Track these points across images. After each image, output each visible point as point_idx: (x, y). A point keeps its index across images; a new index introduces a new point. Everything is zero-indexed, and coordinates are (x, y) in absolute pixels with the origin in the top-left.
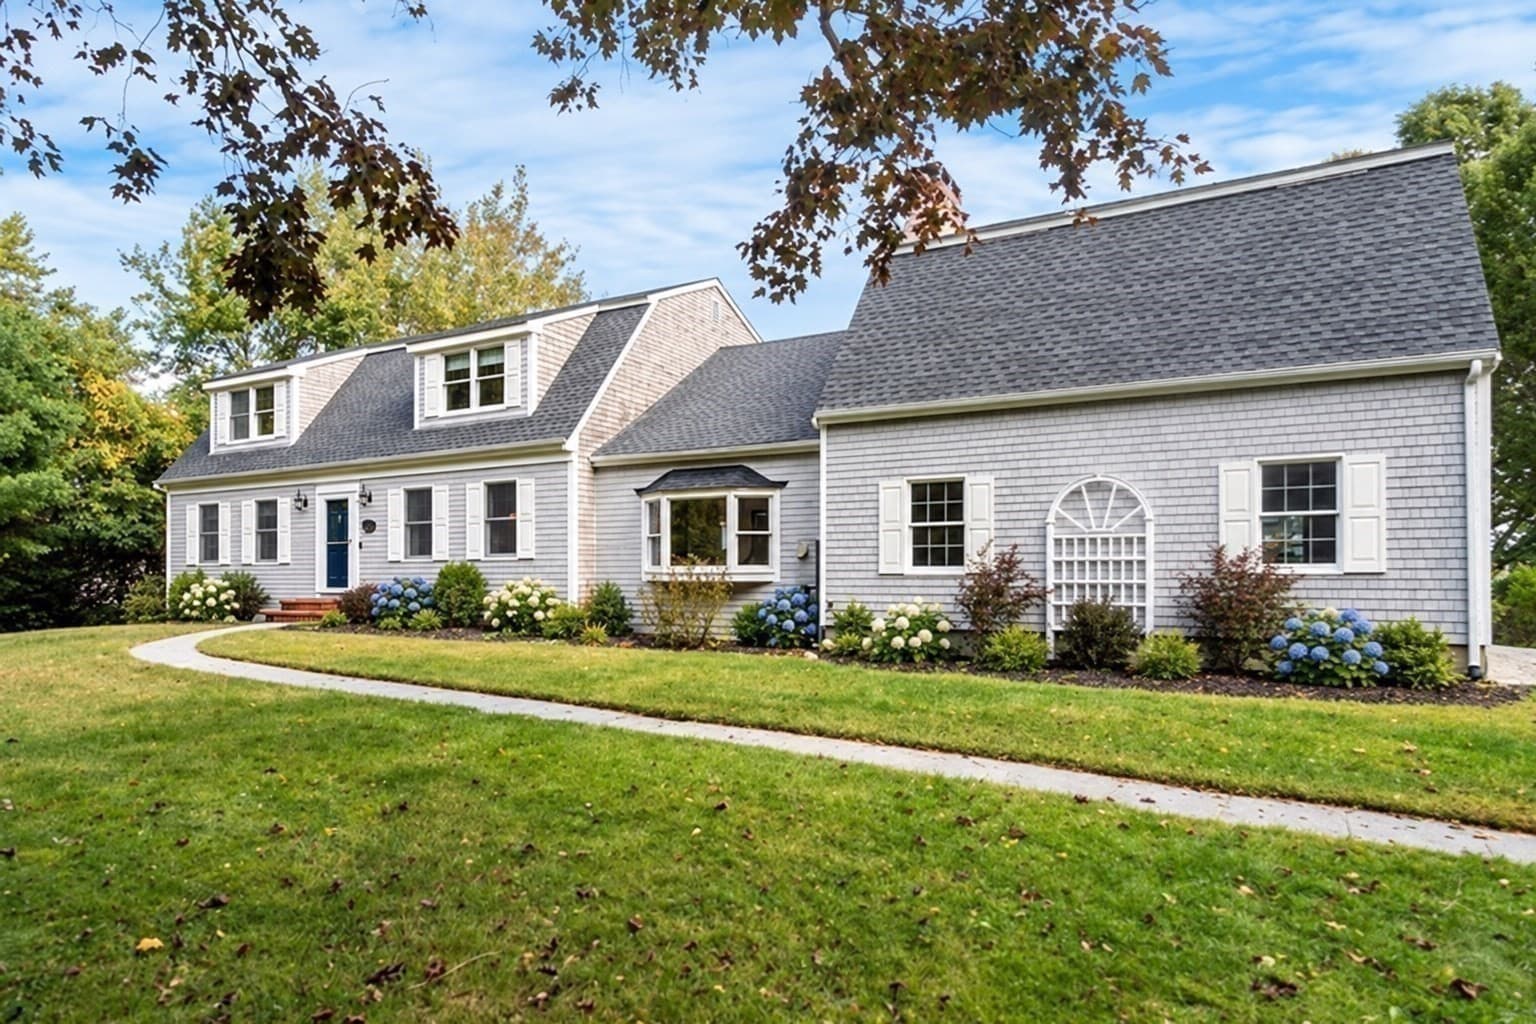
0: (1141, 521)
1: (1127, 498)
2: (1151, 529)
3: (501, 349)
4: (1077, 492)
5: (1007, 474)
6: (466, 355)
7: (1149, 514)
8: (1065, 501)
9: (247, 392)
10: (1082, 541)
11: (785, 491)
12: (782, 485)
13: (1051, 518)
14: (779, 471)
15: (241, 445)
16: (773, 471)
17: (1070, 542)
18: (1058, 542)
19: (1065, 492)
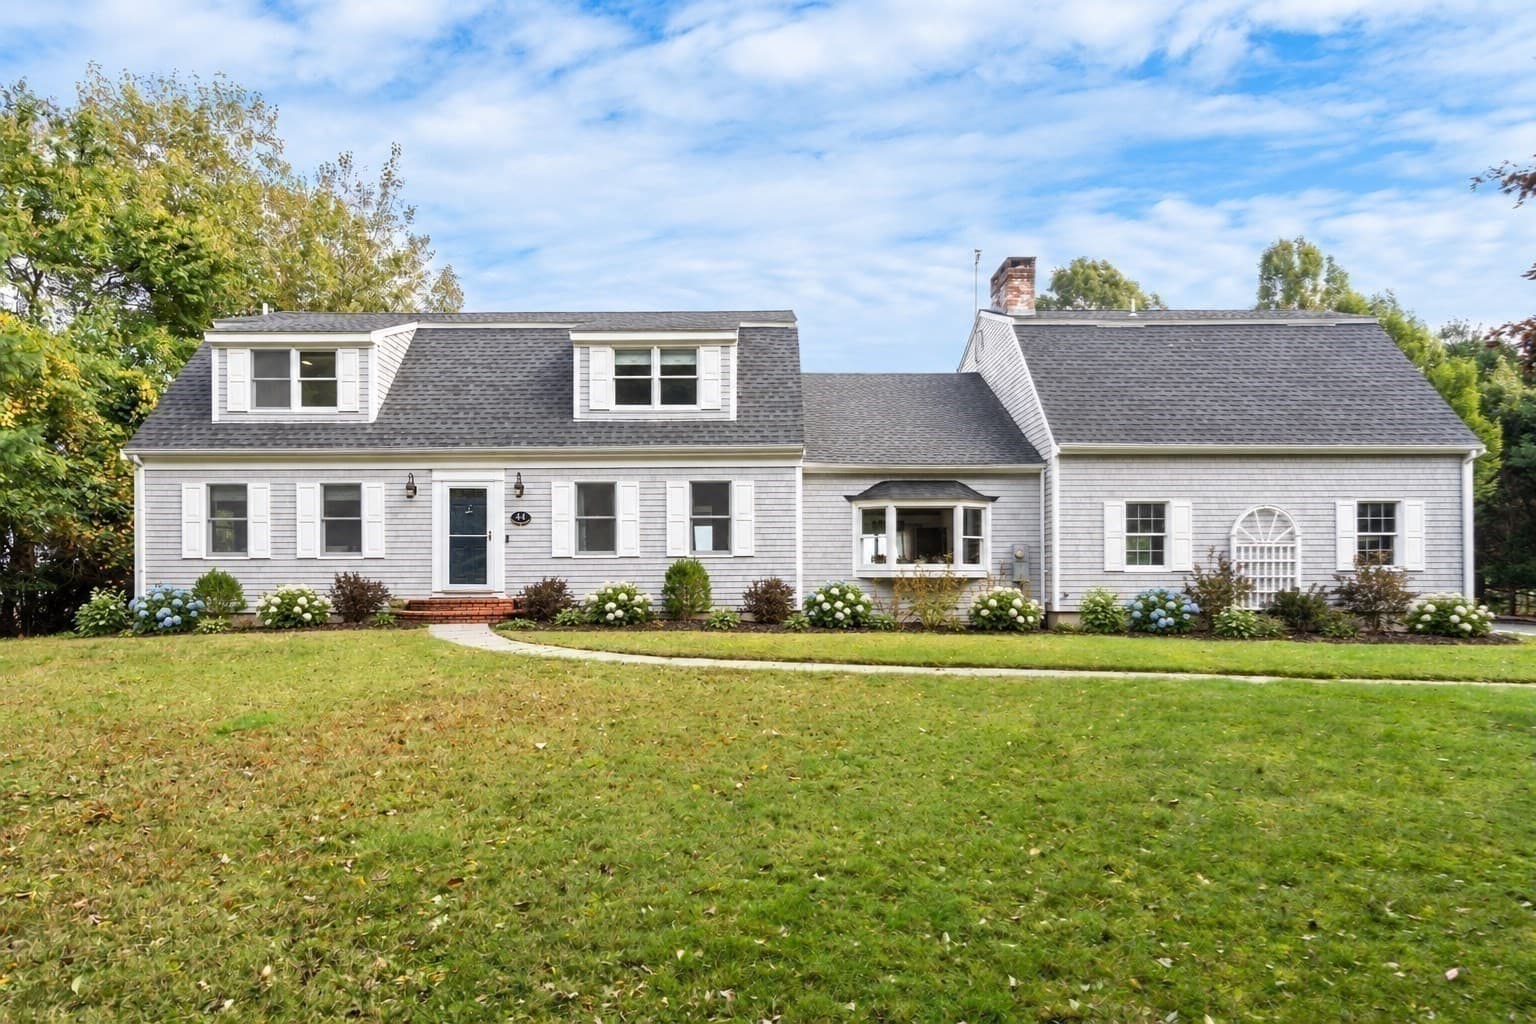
0: (1292, 536)
1: (1284, 522)
2: (1299, 542)
3: (693, 352)
4: (1252, 515)
5: (1201, 500)
6: (648, 352)
7: (1298, 533)
8: (1243, 521)
9: (287, 353)
10: (1254, 549)
11: (995, 504)
12: (993, 499)
13: (1234, 531)
14: (990, 487)
15: (273, 415)
16: (984, 487)
17: (1247, 549)
18: (1239, 549)
19: (1244, 515)
